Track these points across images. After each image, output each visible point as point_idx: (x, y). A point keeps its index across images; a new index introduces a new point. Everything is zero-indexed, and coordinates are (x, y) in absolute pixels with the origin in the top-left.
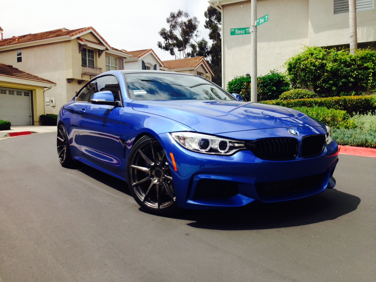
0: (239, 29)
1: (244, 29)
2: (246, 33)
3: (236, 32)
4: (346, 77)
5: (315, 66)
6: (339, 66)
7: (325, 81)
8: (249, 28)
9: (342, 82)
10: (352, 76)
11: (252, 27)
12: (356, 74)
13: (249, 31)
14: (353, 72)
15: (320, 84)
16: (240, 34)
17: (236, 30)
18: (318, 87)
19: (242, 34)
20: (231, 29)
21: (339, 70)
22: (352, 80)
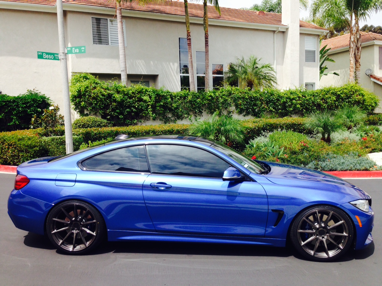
0: (47, 53)
1: (53, 54)
2: (55, 59)
3: (44, 56)
4: (129, 107)
5: (103, 95)
6: (123, 97)
7: (113, 110)
8: (57, 54)
9: (127, 111)
10: (134, 107)
11: (62, 54)
12: (137, 105)
13: (58, 57)
14: (135, 103)
15: (110, 112)
16: (49, 59)
17: (44, 54)
18: (108, 115)
19: (51, 59)
20: (38, 52)
21: (124, 101)
22: (134, 110)
